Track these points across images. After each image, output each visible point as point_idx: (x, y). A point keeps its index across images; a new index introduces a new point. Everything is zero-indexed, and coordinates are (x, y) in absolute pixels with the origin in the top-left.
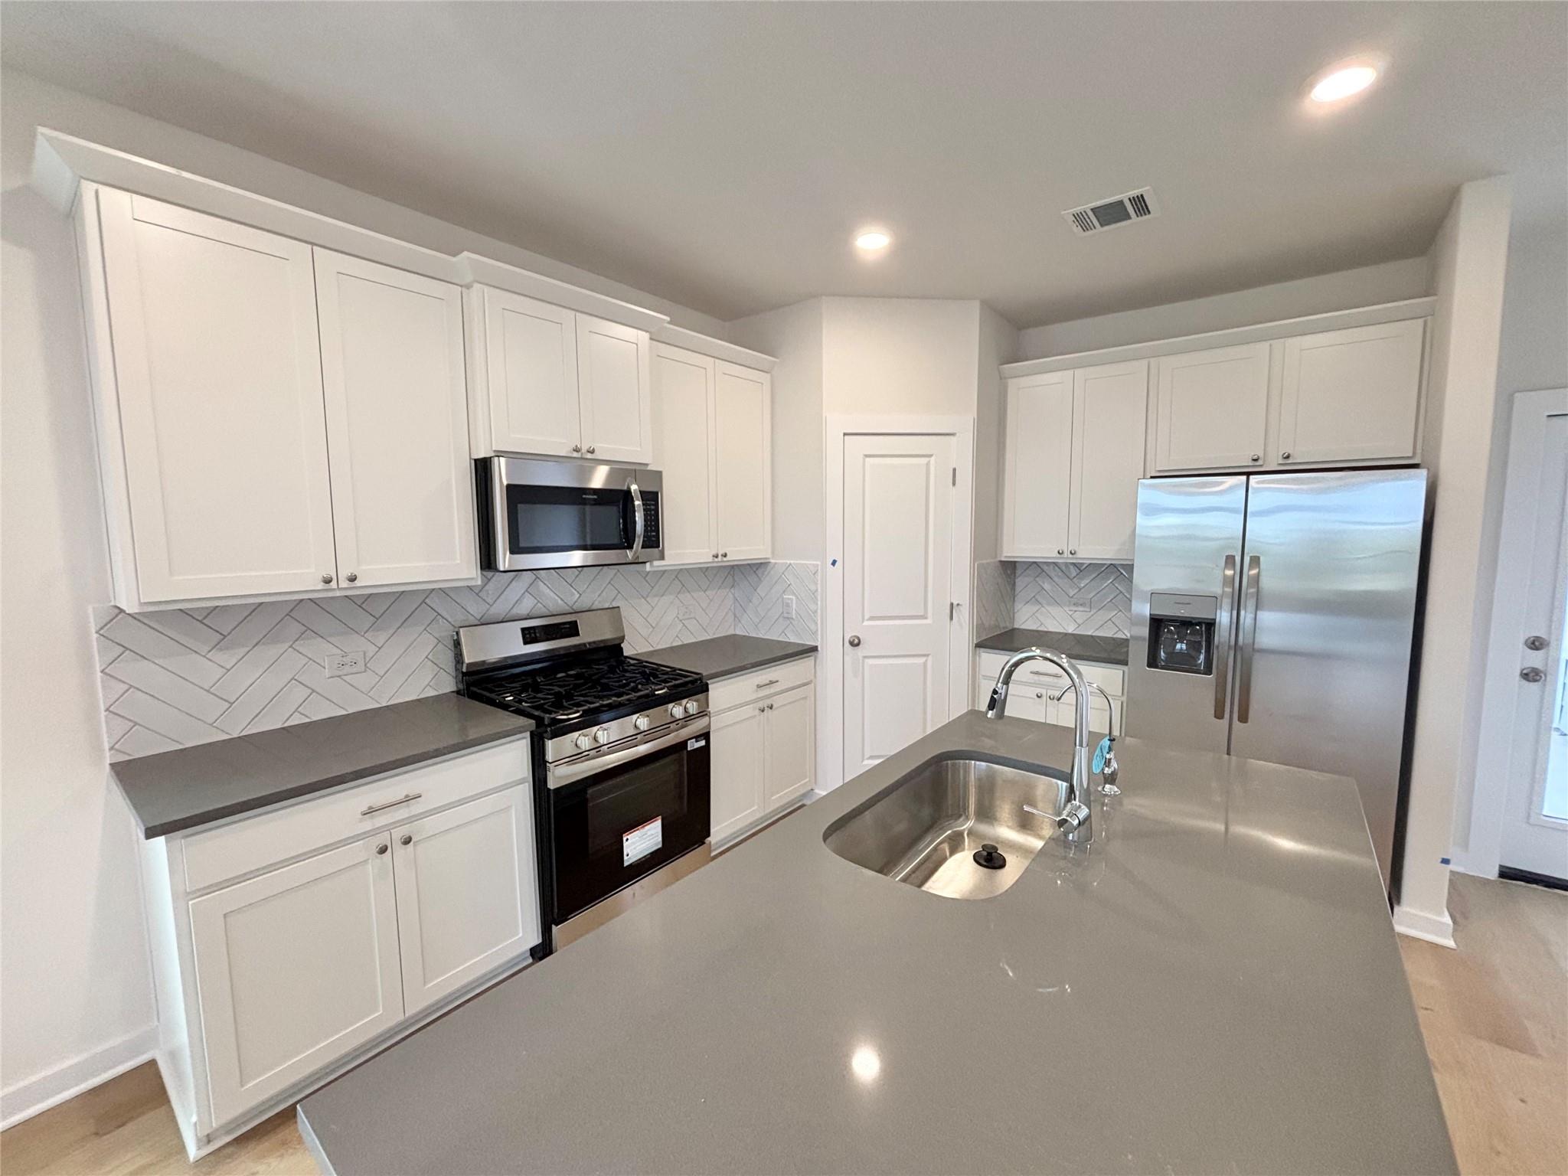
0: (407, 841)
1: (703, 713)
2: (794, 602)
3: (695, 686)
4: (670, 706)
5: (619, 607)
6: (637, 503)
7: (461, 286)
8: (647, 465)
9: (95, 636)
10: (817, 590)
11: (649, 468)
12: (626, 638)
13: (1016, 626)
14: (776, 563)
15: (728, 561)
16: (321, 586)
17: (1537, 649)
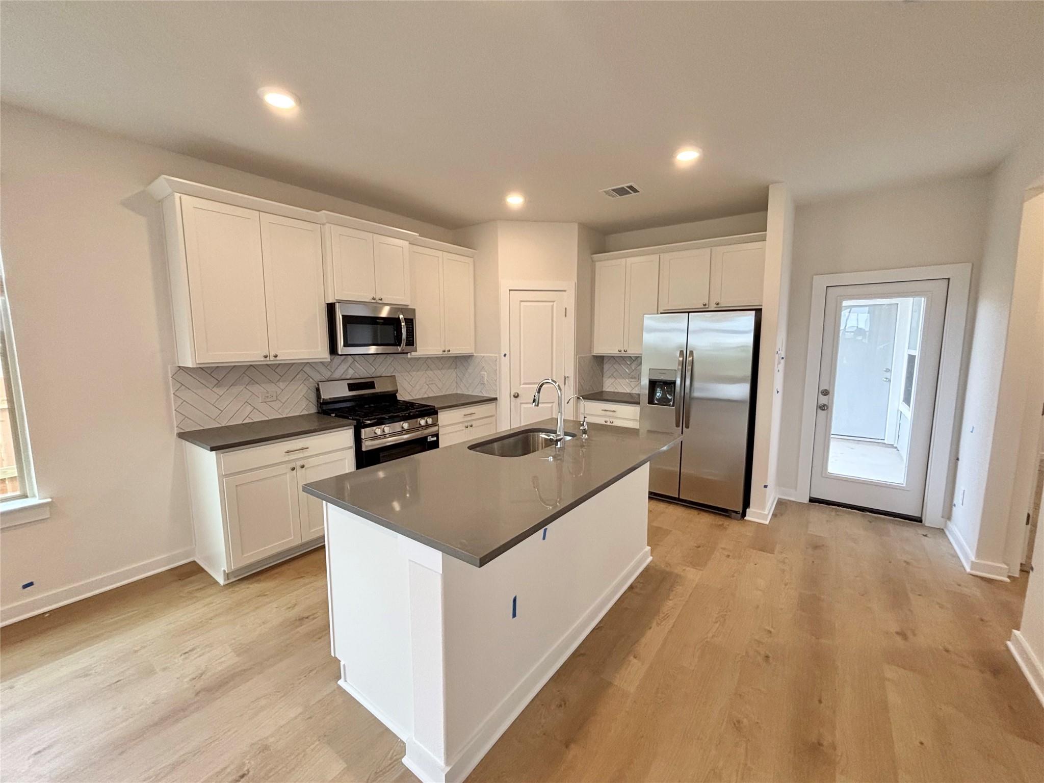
0: (303, 467)
1: (435, 424)
2: (486, 375)
3: (431, 412)
4: (419, 419)
5: (395, 376)
6: (403, 324)
7: (321, 224)
8: (408, 305)
9: (171, 379)
10: (496, 370)
11: (409, 307)
12: (399, 391)
13: (604, 390)
14: (477, 356)
15: (450, 354)
16: (263, 359)
17: (825, 395)
